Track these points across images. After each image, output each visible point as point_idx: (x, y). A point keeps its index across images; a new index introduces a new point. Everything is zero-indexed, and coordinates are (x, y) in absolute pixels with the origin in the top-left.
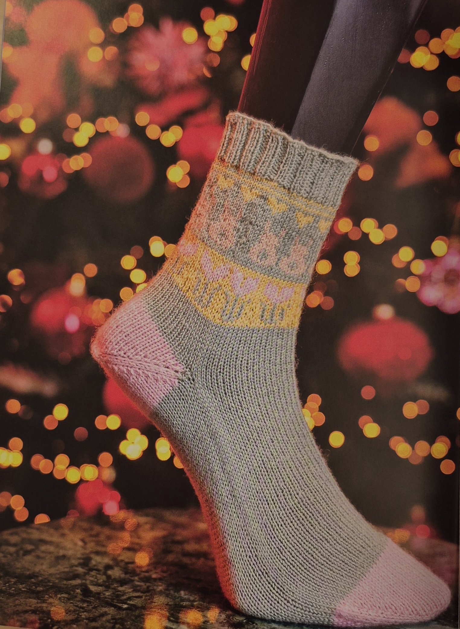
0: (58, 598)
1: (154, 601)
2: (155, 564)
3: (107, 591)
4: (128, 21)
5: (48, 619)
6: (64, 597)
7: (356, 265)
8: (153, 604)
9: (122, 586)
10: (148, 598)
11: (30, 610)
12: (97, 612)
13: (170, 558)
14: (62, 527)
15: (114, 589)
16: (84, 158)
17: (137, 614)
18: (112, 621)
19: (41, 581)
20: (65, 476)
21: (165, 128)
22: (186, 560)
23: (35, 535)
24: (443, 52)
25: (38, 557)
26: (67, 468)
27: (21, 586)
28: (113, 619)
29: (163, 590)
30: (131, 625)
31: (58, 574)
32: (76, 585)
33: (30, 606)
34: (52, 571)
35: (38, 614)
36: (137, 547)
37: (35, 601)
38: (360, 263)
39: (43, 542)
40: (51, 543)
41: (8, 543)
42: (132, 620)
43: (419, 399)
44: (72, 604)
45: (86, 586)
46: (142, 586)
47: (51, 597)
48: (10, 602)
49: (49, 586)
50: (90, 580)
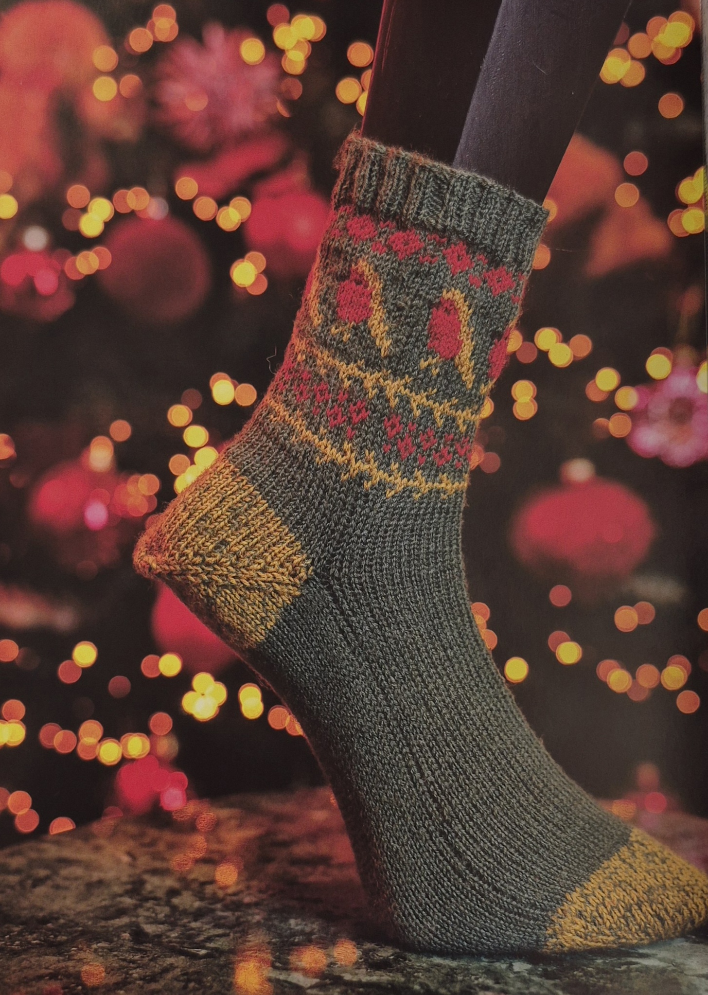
0: (93, 950)
1: (248, 939)
2: (245, 881)
3: (171, 930)
4: (153, 33)
5: (77, 986)
6: (103, 948)
7: (532, 401)
8: (247, 944)
9: (195, 920)
10: (239, 935)
11: (48, 975)
12: (158, 966)
13: (271, 868)
14: (95, 837)
15: (184, 926)
16: (98, 254)
17: (222, 963)
18: (182, 978)
19: (64, 925)
20: (97, 754)
21: (223, 202)
22: (295, 870)
23: (52, 851)
24: (652, 55)
25: (57, 887)
26: (100, 741)
27: (30, 937)
28: (183, 975)
29: (262, 921)
30: (214, 980)
31: (92, 912)
32: (121, 927)
33: (47, 968)
34: (82, 907)
35: (61, 979)
36: (216, 857)
37: (56, 958)
38: (537, 398)
39: (65, 862)
40: (77, 862)
41: (7, 870)
42: (215, 973)
43: (638, 602)
44: (116, 958)
45: (137, 925)
46: (228, 917)
47: (81, 949)
48: (13, 964)
49: (76, 932)
50: (144, 916)
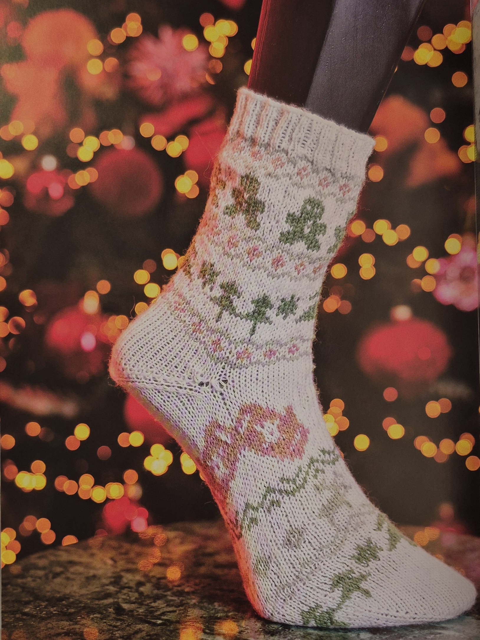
0: (91, 618)
1: (188, 615)
2: (186, 578)
3: (139, 608)
6: (96, 617)
7: (372, 267)
8: (188, 617)
9: (155, 602)
10: (182, 612)
11: (63, 633)
12: (131, 629)
13: (203, 570)
14: (91, 548)
15: (147, 605)
16: (89, 172)
17: (172, 629)
19: (73, 603)
20: (91, 496)
21: (170, 138)
22: (218, 572)
23: (64, 557)
24: (447, 48)
25: (68, 579)
26: (92, 487)
27: (52, 609)
28: (147, 636)
29: (197, 604)
31: (90, 594)
32: (108, 605)
34: (84, 591)
35: (72, 636)
36: (167, 562)
37: (68, 623)
38: (375, 265)
39: (72, 563)
40: (80, 564)
41: (36, 567)
42: (168, 635)
43: (440, 398)
44: (105, 624)
45: (117, 603)
46: (175, 600)
47: (84, 618)
48: (42, 626)
49: (80, 607)
50: (123, 599)
